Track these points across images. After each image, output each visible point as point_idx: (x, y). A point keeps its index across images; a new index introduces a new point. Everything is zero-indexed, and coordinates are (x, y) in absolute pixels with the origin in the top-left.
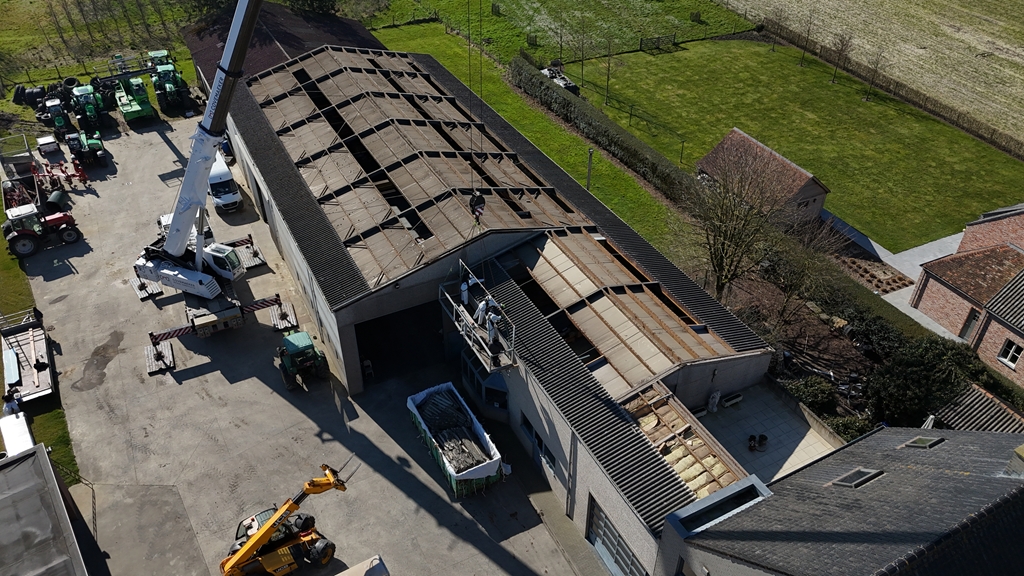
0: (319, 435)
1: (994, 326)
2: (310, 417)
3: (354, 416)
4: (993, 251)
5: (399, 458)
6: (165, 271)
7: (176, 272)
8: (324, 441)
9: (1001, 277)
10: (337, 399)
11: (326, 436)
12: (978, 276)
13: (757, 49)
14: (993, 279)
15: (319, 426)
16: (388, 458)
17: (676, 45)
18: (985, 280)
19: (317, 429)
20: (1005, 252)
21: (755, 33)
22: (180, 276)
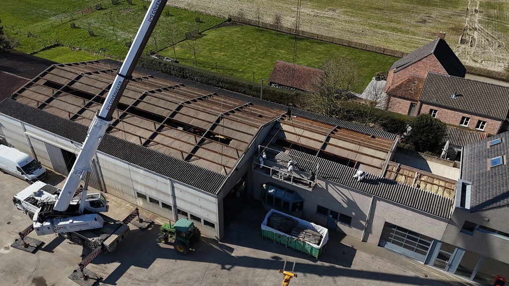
0: (223, 268)
1: (424, 106)
2: (210, 262)
3: (232, 250)
4: (409, 79)
5: (273, 258)
6: (61, 223)
7: (71, 221)
8: (229, 269)
9: (417, 88)
10: (214, 246)
11: (227, 266)
12: (409, 90)
13: (235, 29)
14: (414, 89)
15: (219, 264)
16: (267, 260)
17: (199, 34)
18: (412, 91)
19: (220, 266)
20: (413, 78)
21: (228, 22)
22: (75, 222)
